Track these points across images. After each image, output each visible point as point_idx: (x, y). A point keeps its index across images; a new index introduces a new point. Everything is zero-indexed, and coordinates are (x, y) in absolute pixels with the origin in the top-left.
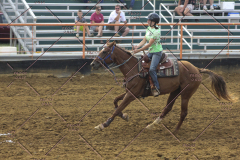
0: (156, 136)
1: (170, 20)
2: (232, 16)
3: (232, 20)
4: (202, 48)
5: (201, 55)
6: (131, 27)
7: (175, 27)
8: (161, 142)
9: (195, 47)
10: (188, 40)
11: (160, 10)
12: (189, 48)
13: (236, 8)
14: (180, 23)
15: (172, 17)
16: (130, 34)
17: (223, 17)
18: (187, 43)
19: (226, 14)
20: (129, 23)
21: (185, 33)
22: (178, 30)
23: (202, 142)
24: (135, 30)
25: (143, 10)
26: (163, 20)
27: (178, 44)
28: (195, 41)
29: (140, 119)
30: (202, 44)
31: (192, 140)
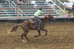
0: (11, 44)
1: (15, 7)
2: (35, 5)
3: (35, 7)
4: (25, 16)
5: (25, 18)
6: (2, 9)
7: (17, 9)
8: (13, 46)
9: (23, 15)
10: (21, 13)
11: (12, 4)
12: (21, 16)
13: (36, 3)
14: (18, 8)
15: (16, 6)
16: (2, 11)
17: (32, 6)
18: (20, 14)
19: (33, 5)
20: (2, 8)
21: (20, 11)
22: (18, 10)
23: (26, 46)
24: (4, 10)
25: (6, 4)
26: (13, 7)
27: (18, 14)
28: (23, 13)
29: (6, 39)
30: (25, 14)
31: (23, 45)
